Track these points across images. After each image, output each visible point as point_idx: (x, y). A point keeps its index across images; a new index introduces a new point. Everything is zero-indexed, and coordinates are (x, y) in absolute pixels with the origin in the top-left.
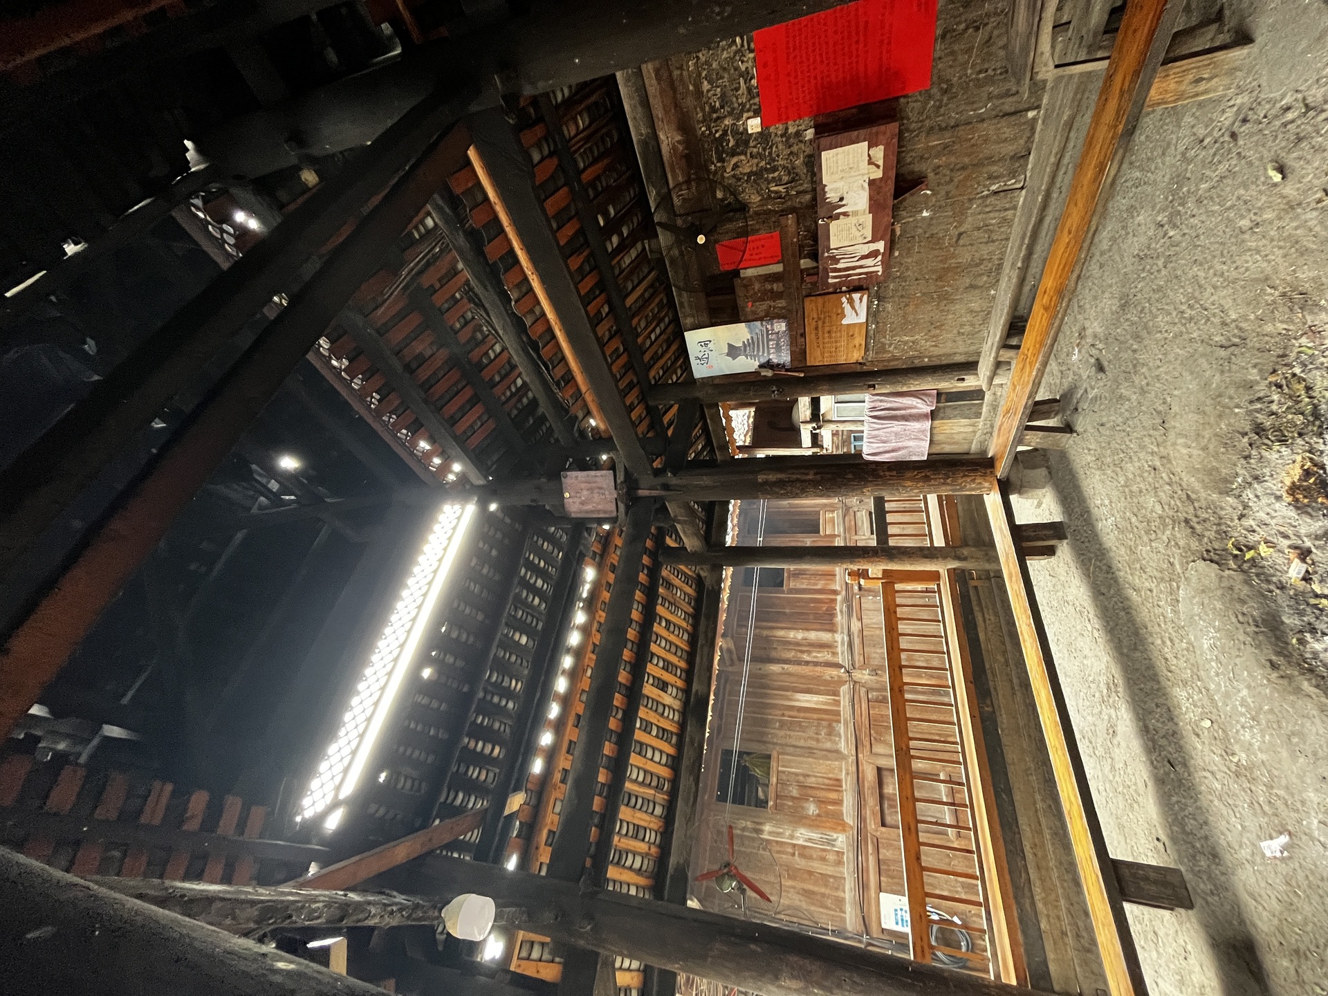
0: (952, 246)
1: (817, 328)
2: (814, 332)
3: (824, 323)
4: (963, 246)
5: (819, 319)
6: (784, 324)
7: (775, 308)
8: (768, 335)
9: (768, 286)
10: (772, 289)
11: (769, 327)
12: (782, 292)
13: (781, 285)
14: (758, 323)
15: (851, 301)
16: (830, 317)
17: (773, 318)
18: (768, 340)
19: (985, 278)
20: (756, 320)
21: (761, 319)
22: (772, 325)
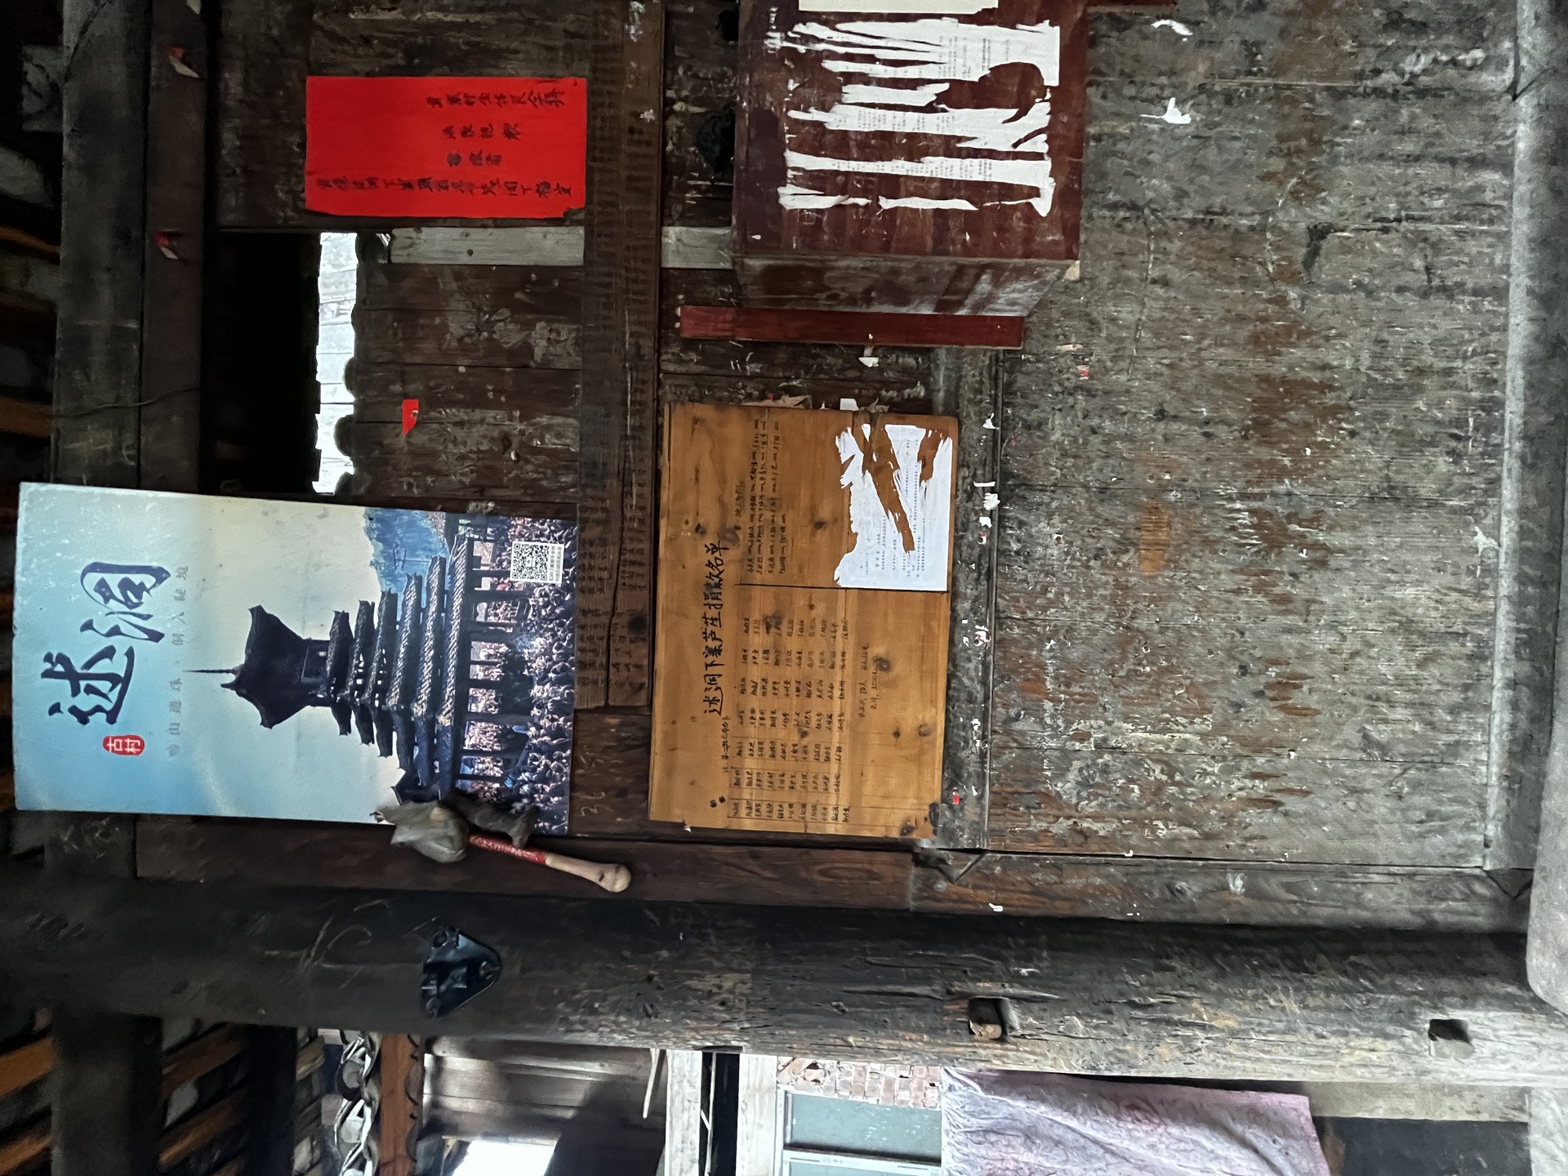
0: (1293, 279)
1: (712, 590)
2: (696, 610)
3: (749, 562)
4: (1337, 288)
5: (728, 535)
6: (556, 552)
7: (527, 451)
8: (472, 596)
9: (509, 334)
10: (527, 348)
11: (484, 551)
12: (568, 374)
13: (566, 332)
14: (433, 523)
15: (881, 463)
16: (778, 531)
17: (513, 507)
18: (472, 632)
19: (1443, 464)
20: (425, 505)
21: (453, 506)
22: (501, 543)
